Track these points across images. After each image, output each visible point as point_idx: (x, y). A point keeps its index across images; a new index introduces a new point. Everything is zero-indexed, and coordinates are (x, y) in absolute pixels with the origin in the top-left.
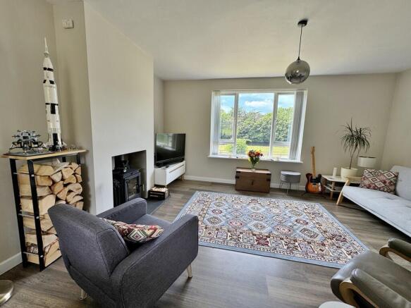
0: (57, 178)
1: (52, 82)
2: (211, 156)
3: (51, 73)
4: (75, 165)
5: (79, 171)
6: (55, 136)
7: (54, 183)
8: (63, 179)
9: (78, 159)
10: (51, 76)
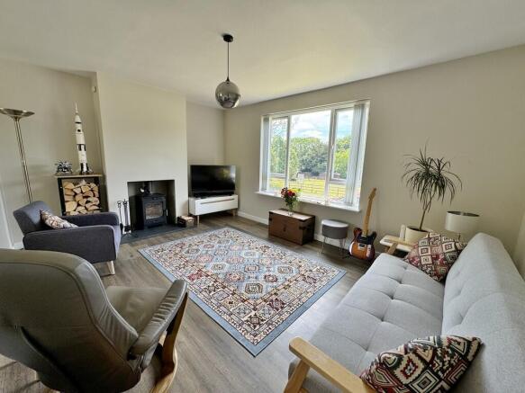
0: (78, 191)
1: (79, 131)
2: (260, 192)
3: (79, 125)
4: (93, 185)
5: (96, 189)
6: (82, 165)
7: (76, 194)
8: (82, 192)
9: (96, 180)
10: (79, 127)
